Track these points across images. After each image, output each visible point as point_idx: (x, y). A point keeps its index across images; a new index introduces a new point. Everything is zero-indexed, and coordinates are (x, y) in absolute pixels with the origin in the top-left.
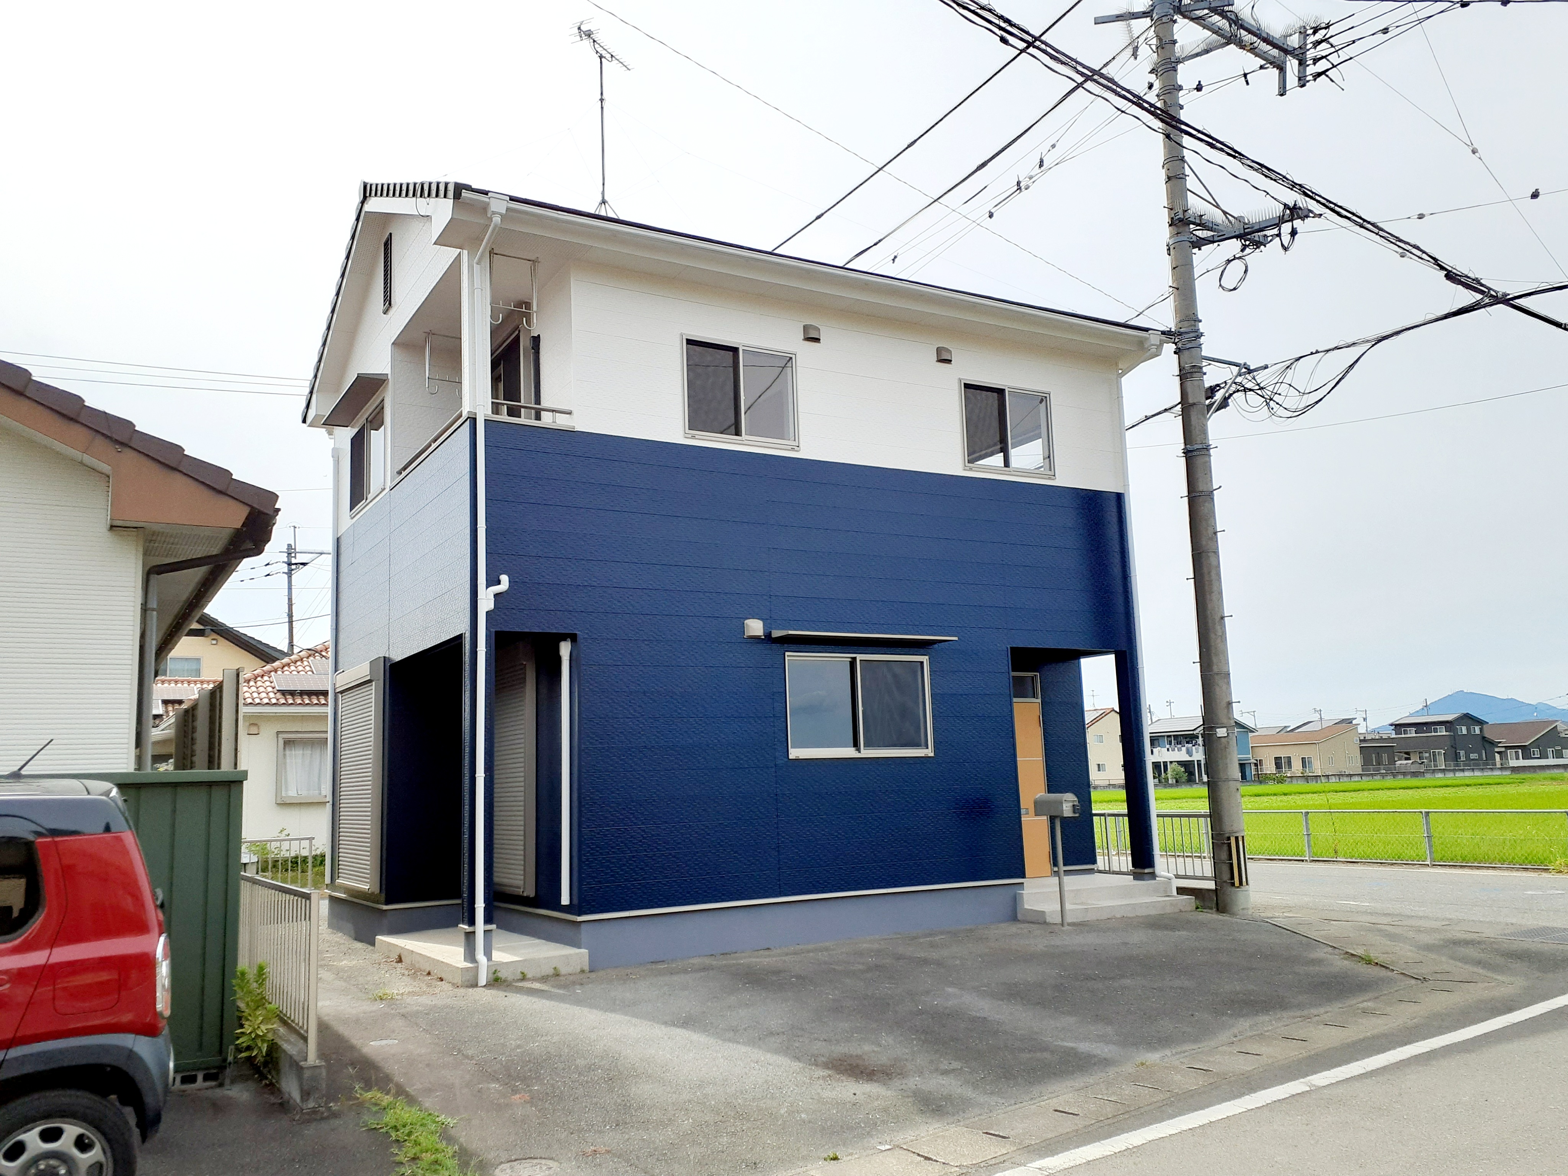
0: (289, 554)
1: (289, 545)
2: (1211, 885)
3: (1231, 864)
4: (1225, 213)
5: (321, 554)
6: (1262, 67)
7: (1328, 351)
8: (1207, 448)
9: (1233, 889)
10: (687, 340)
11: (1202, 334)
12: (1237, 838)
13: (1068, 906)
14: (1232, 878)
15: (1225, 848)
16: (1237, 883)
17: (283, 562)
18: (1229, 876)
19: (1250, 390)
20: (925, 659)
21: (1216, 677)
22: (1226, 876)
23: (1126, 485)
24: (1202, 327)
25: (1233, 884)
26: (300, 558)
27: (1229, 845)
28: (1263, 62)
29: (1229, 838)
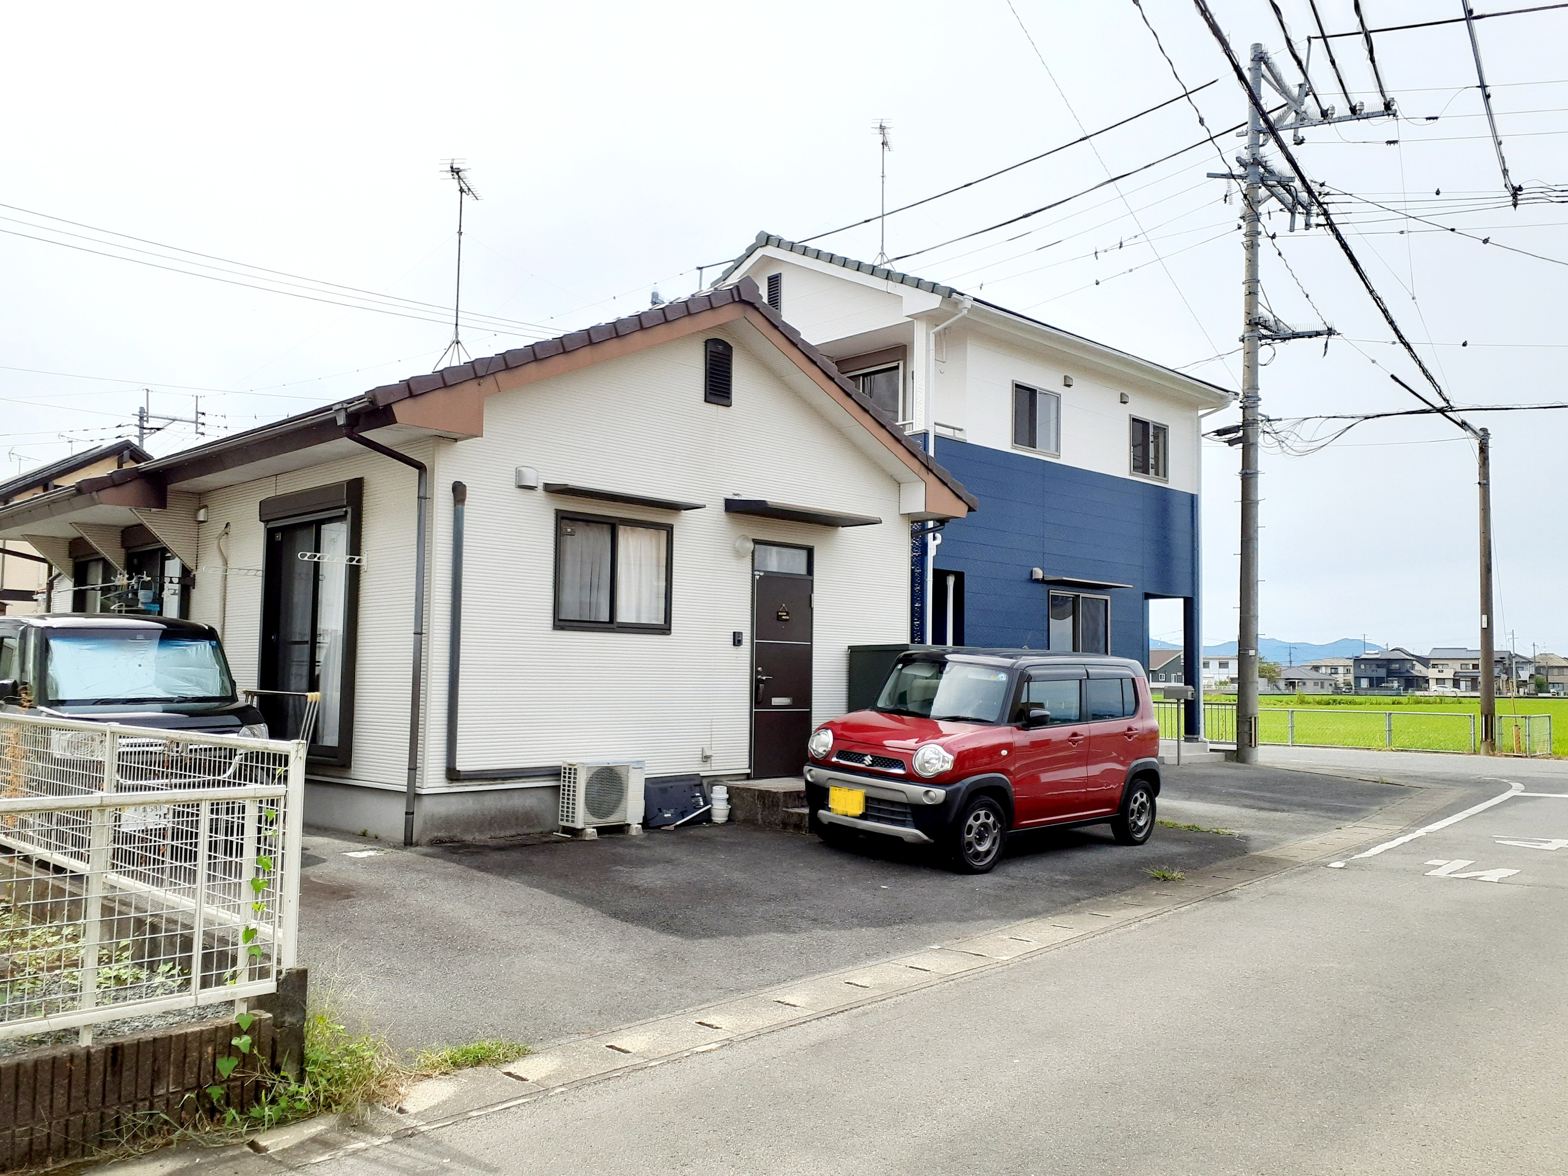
0: (141, 418)
1: (142, 408)
2: (1234, 748)
3: (1251, 734)
4: (1274, 316)
5: (174, 420)
6: (1281, 210)
7: (1329, 417)
8: (1257, 473)
9: (1251, 749)
10: (1016, 385)
11: (1260, 399)
12: (1255, 718)
13: (1182, 754)
14: (1251, 742)
15: (1248, 723)
16: (1253, 746)
17: (136, 425)
18: (1249, 741)
19: (1268, 433)
20: (1108, 598)
21: (1252, 618)
22: (1247, 741)
23: (1199, 489)
24: (1260, 393)
25: (1251, 746)
26: (152, 423)
27: (1251, 722)
28: (1283, 207)
29: (1251, 718)
